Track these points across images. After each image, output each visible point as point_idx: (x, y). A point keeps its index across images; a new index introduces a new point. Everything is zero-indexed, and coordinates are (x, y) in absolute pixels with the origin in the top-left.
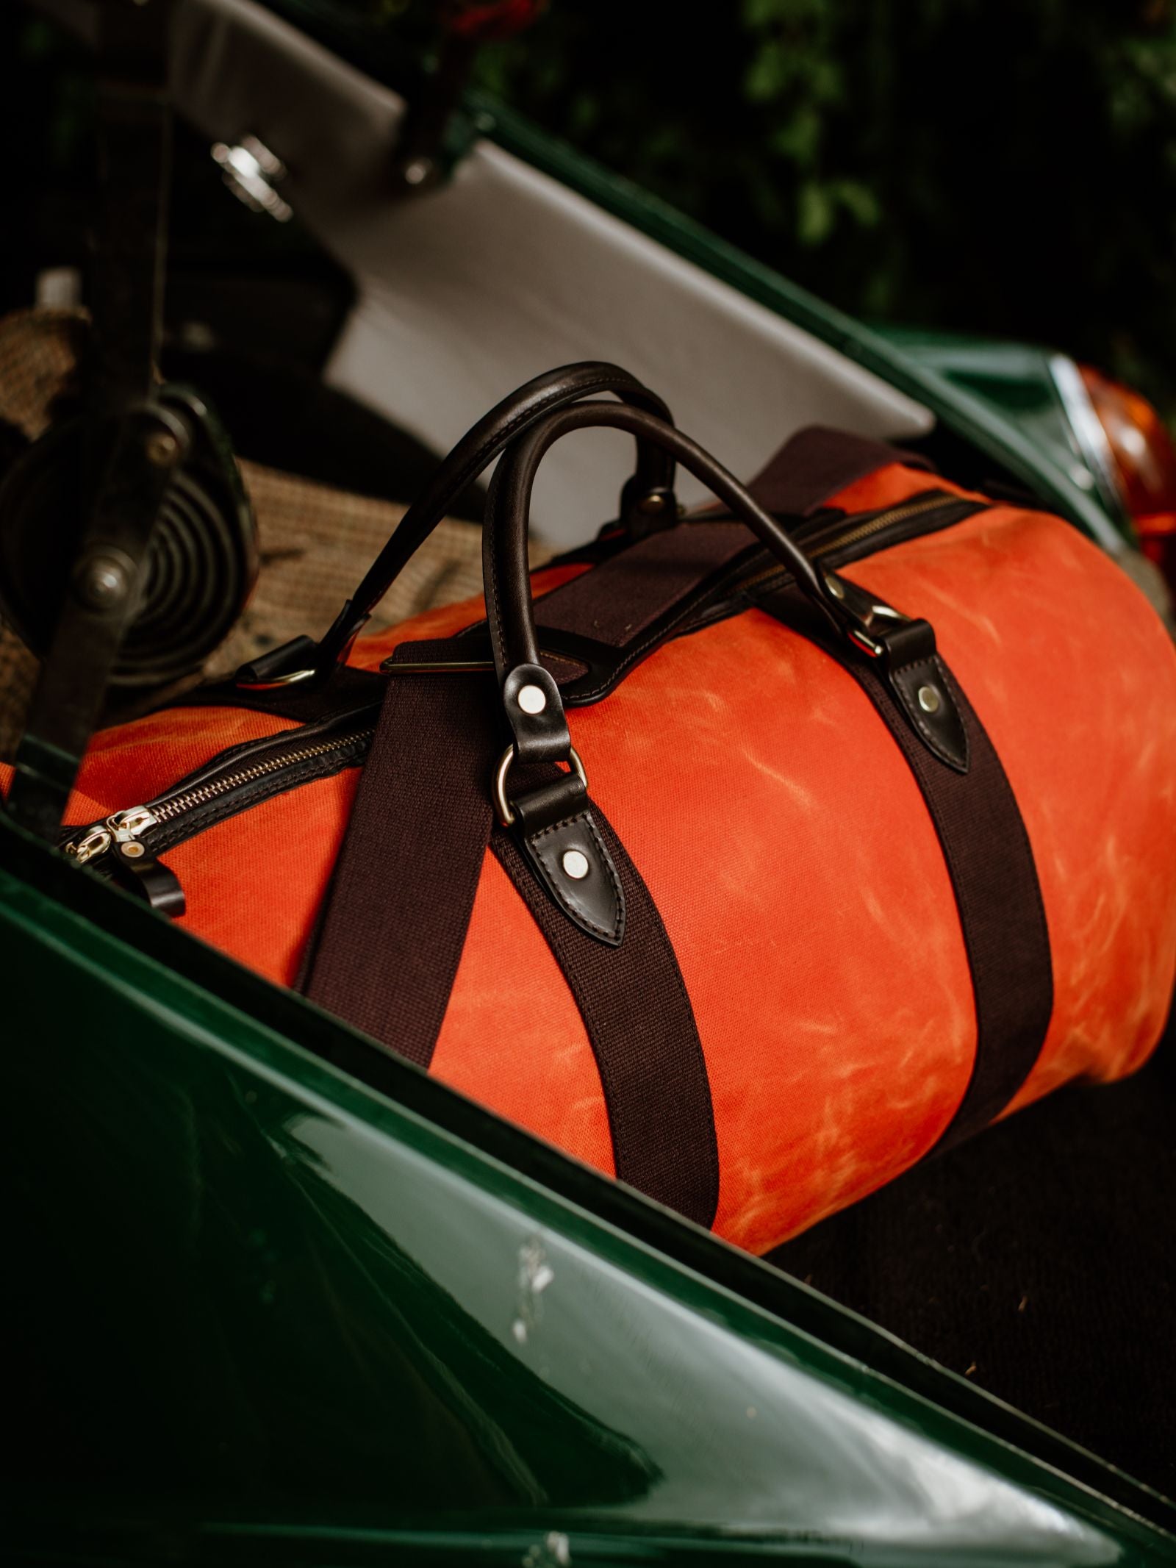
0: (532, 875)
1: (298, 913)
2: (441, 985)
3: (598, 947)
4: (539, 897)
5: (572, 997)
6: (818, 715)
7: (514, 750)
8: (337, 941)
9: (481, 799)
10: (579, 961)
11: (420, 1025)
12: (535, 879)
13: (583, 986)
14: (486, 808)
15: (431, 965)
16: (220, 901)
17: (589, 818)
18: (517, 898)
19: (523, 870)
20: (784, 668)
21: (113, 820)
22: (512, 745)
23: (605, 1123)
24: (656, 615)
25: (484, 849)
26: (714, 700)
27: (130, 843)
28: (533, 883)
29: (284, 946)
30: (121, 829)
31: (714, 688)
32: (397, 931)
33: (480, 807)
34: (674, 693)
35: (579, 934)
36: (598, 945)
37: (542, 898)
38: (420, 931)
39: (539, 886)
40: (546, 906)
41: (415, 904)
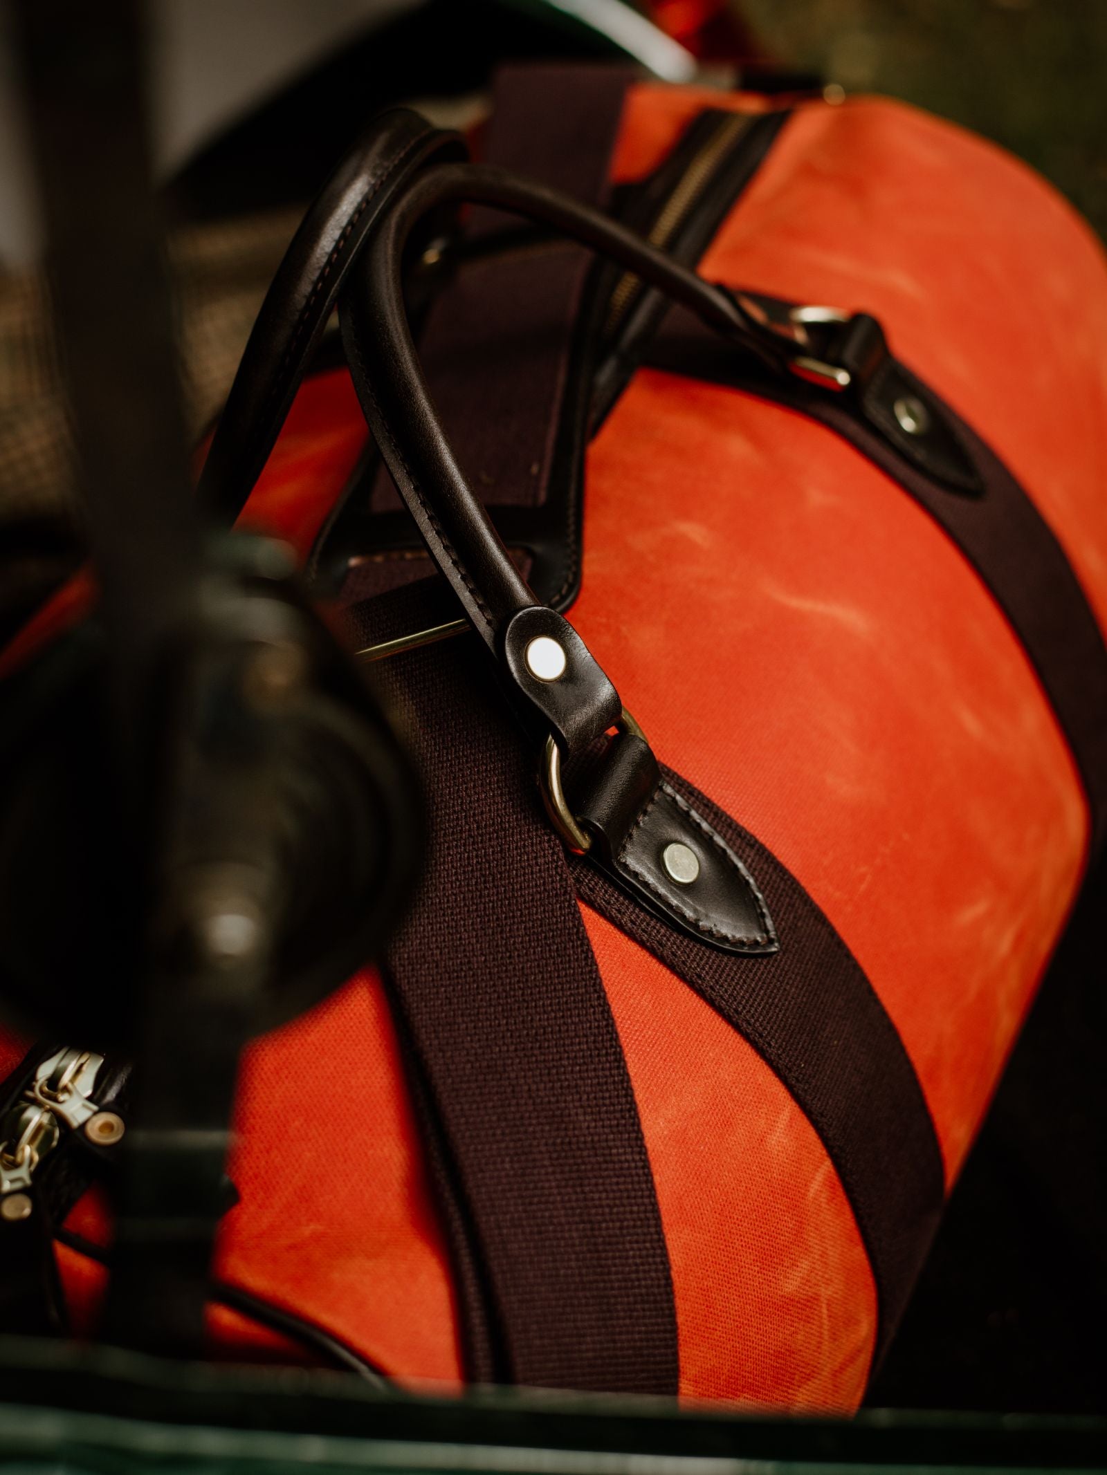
0: (638, 905)
1: (386, 1121)
2: (629, 1139)
3: (753, 965)
4: (658, 932)
5: (753, 1051)
6: (816, 498)
7: (556, 742)
8: (476, 1150)
9: (537, 830)
10: (743, 997)
11: (635, 1216)
12: (642, 909)
13: (761, 1029)
14: (549, 841)
15: (604, 1116)
16: (268, 1152)
17: (669, 790)
18: (633, 947)
19: (623, 904)
20: (737, 447)
21: (46, 1089)
22: (550, 737)
23: (840, 1192)
24: (552, 432)
25: (576, 903)
26: (694, 531)
27: (95, 1119)
28: (642, 915)
29: (394, 1181)
30: (62, 1097)
31: (686, 515)
32: (538, 1090)
33: (540, 843)
34: (642, 541)
35: (725, 959)
36: (753, 961)
37: (662, 931)
38: (565, 1073)
39: (652, 916)
40: (673, 943)
41: (536, 1034)
